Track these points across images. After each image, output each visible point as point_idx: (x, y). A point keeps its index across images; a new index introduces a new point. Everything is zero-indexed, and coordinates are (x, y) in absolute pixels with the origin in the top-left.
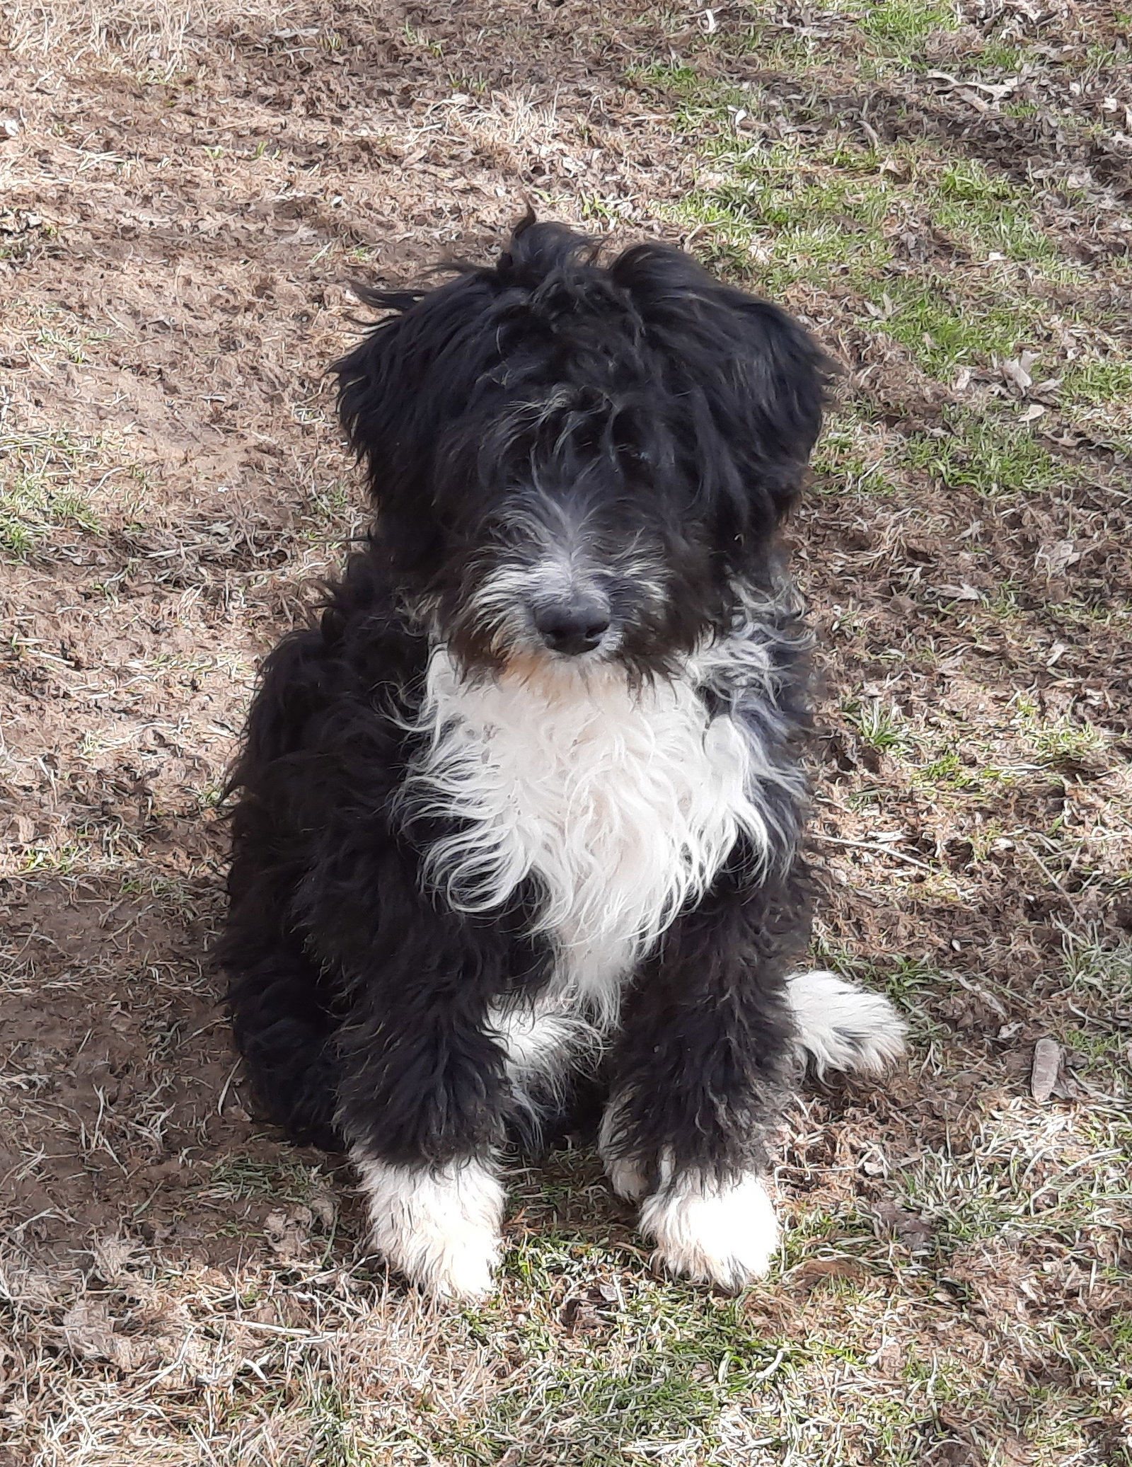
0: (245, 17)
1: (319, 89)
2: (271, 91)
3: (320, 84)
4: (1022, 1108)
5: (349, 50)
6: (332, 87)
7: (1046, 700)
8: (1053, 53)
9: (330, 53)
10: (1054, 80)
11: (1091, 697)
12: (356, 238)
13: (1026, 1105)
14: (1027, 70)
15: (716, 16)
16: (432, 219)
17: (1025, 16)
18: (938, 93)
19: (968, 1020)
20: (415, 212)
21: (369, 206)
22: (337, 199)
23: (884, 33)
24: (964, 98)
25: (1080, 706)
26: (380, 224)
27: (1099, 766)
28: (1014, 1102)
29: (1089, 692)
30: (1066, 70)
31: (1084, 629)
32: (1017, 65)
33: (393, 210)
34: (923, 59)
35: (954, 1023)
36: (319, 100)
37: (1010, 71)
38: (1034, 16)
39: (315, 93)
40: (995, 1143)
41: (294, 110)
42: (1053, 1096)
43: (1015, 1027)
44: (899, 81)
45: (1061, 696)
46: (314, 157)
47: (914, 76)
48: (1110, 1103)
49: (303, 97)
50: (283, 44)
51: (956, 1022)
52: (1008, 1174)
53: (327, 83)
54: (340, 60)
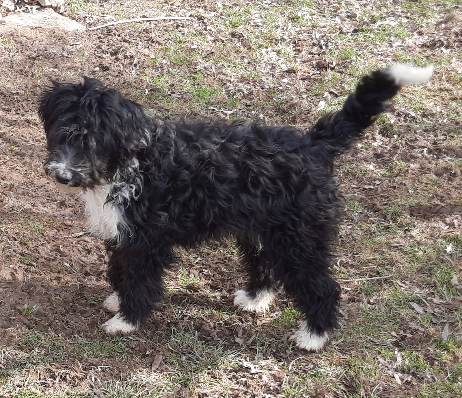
0: (4, 87)
1: (20, 106)
2: (6, 107)
3: (20, 105)
4: (148, 372)
5: (33, 97)
6: (24, 106)
7: (191, 272)
8: (249, 103)
9: (27, 98)
10: (247, 110)
11: (204, 271)
12: (15, 143)
13: (149, 371)
14: (239, 107)
15: (149, 91)
16: (41, 140)
17: (243, 92)
18: (212, 113)
19: (138, 349)
20: (37, 138)
21: (22, 136)
22: (12, 133)
23: (199, 96)
24: (219, 114)
25: (201, 274)
26: (25, 141)
27: (199, 288)
28: (145, 370)
29: (204, 270)
30: (252, 107)
31: (208, 254)
32: (236, 106)
33: (30, 137)
34: (209, 103)
35: (133, 349)
36: (19, 109)
37: (234, 107)
38: (246, 92)
39: (19, 107)
40: (134, 378)
41: (12, 112)
42: (157, 369)
43: (151, 351)
44: (200, 110)
45: (195, 271)
46: (12, 124)
47: (205, 108)
48: (174, 372)
49: (15, 109)
50: (13, 95)
51: (134, 349)
52: (137, 387)
53: (22, 105)
54: (30, 99)
